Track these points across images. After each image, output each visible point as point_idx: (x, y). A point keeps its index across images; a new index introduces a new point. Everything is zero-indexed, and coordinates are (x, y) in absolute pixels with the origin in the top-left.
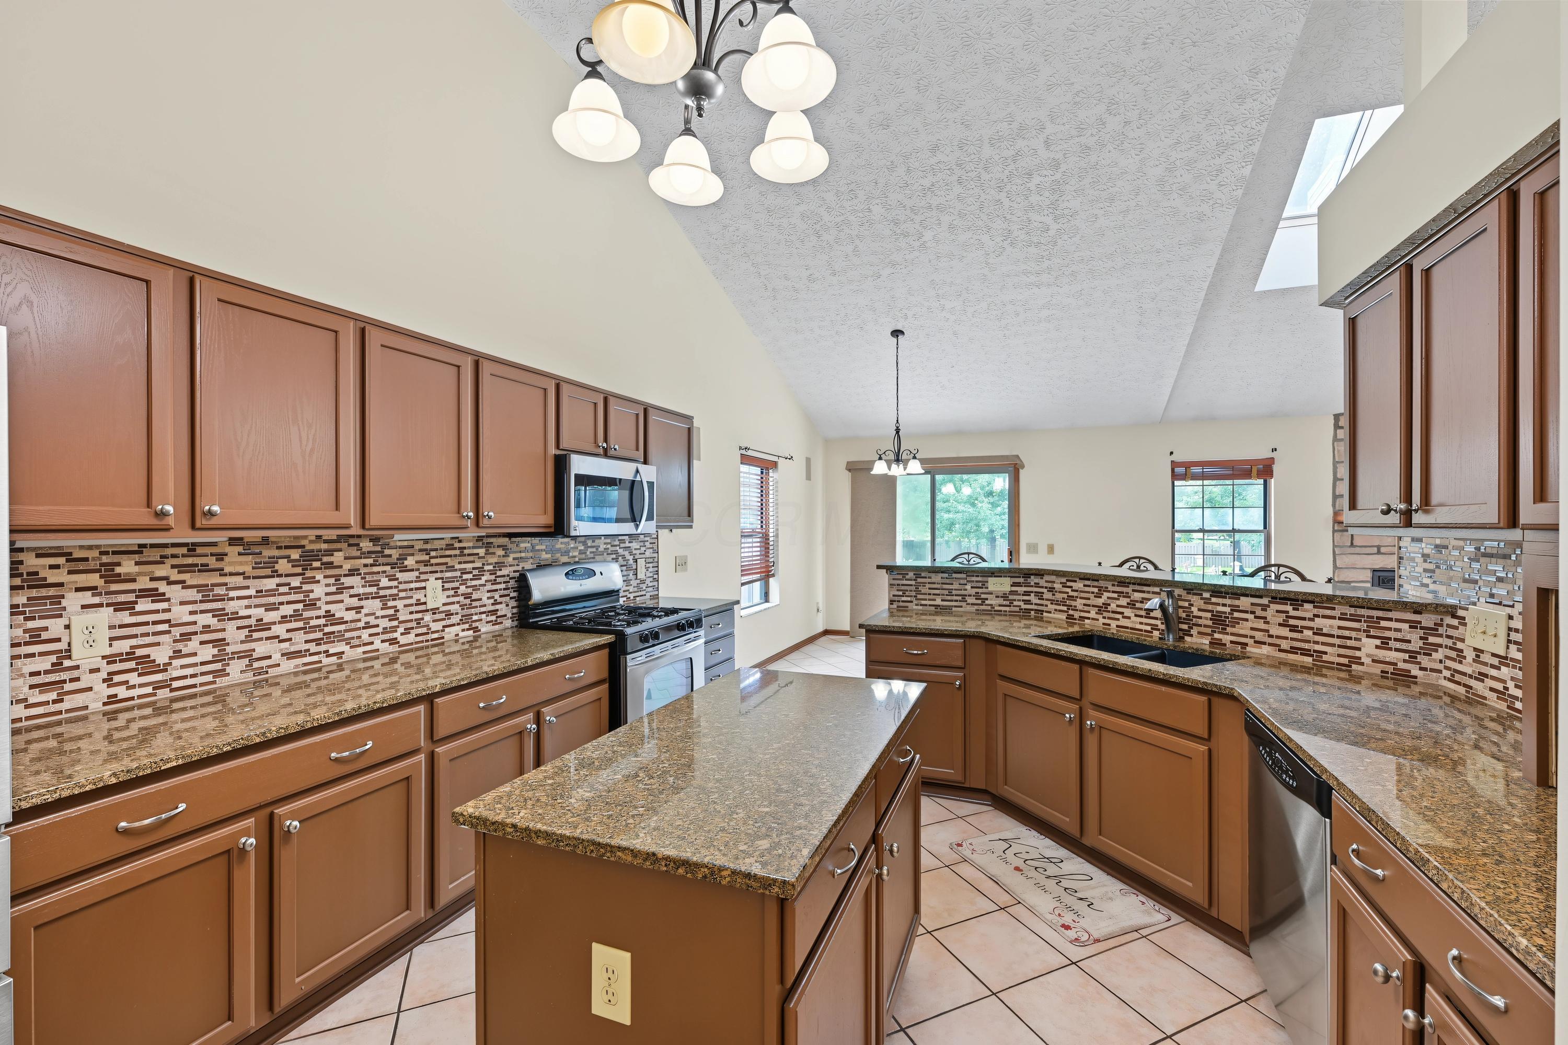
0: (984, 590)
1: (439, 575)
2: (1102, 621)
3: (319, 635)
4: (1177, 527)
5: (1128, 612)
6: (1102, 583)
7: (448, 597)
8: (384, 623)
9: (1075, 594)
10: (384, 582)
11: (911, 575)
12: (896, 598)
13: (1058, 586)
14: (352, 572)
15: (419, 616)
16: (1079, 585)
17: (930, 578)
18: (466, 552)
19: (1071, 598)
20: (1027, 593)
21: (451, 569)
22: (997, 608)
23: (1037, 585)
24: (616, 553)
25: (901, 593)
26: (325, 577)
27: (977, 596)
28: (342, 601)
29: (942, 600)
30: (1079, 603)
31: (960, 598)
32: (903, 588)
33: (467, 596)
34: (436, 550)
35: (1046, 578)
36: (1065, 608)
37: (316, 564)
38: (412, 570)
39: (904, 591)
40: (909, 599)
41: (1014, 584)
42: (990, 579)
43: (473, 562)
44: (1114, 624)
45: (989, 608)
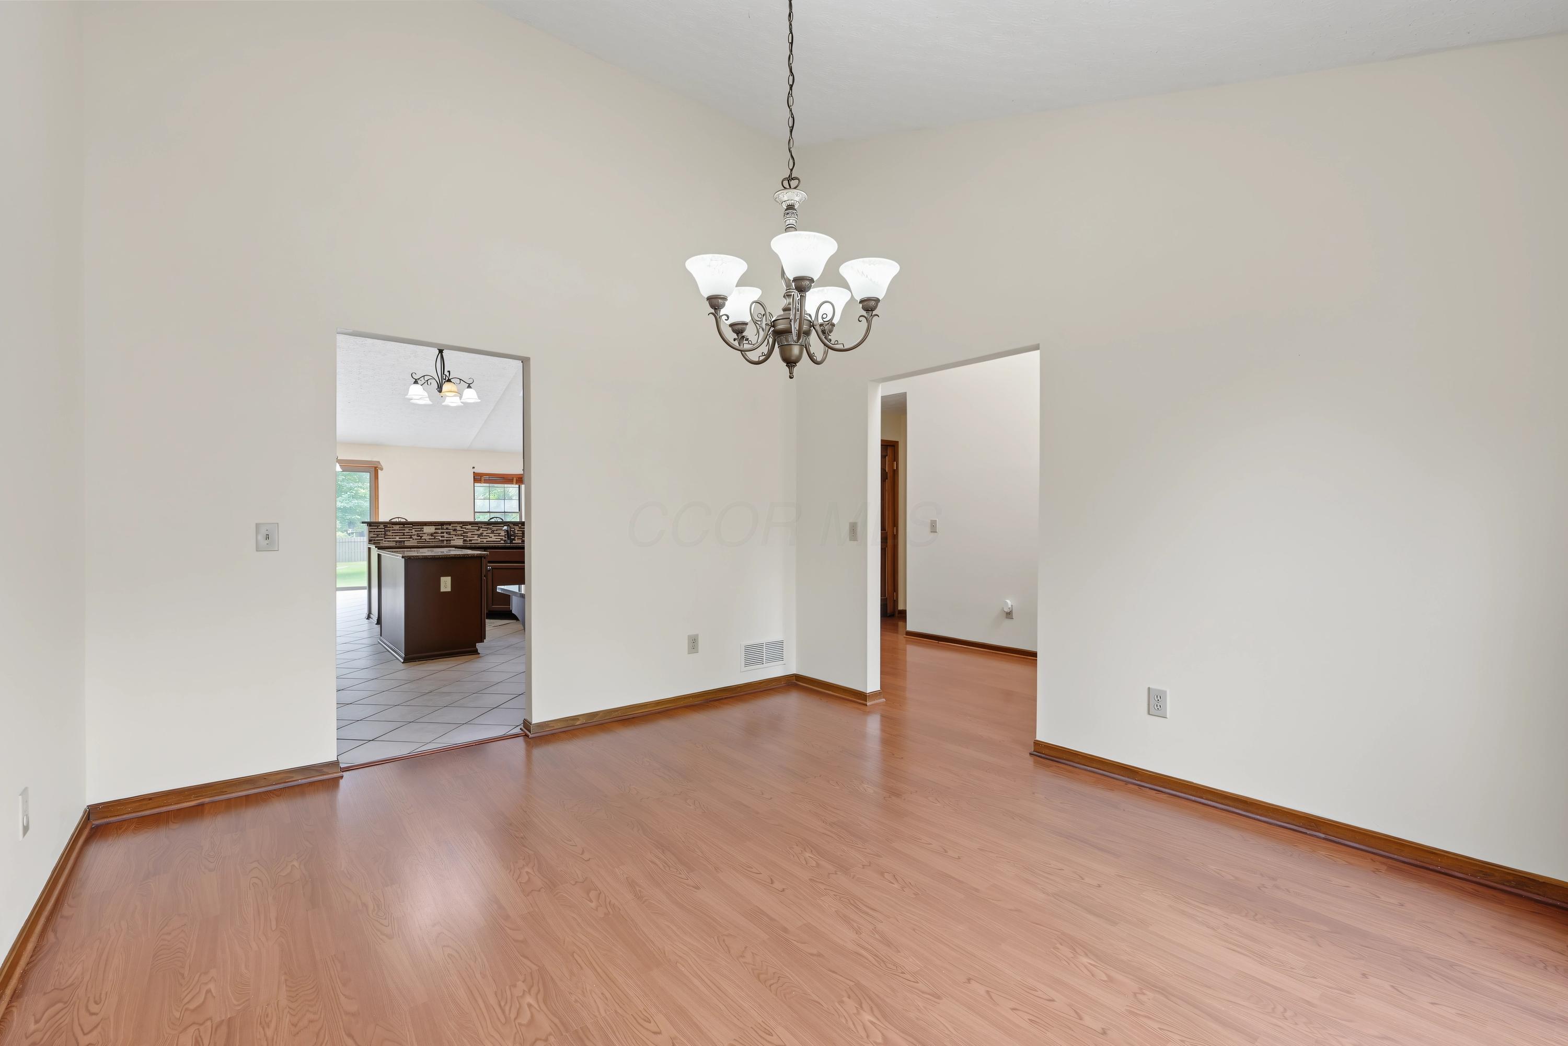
0: (421, 532)
2: (480, 540)
4: (475, 511)
5: (491, 535)
6: (479, 525)
9: (468, 531)
11: (382, 526)
12: (373, 539)
13: (458, 528)
16: (469, 527)
17: (393, 527)
19: (464, 533)
20: (442, 533)
22: (427, 540)
23: (447, 529)
25: (376, 536)
27: (418, 535)
29: (399, 538)
30: (469, 535)
31: (409, 537)
32: (377, 533)
35: (452, 525)
36: (463, 537)
39: (378, 535)
40: (381, 538)
41: (436, 529)
42: (424, 527)
44: (485, 540)
45: (424, 540)
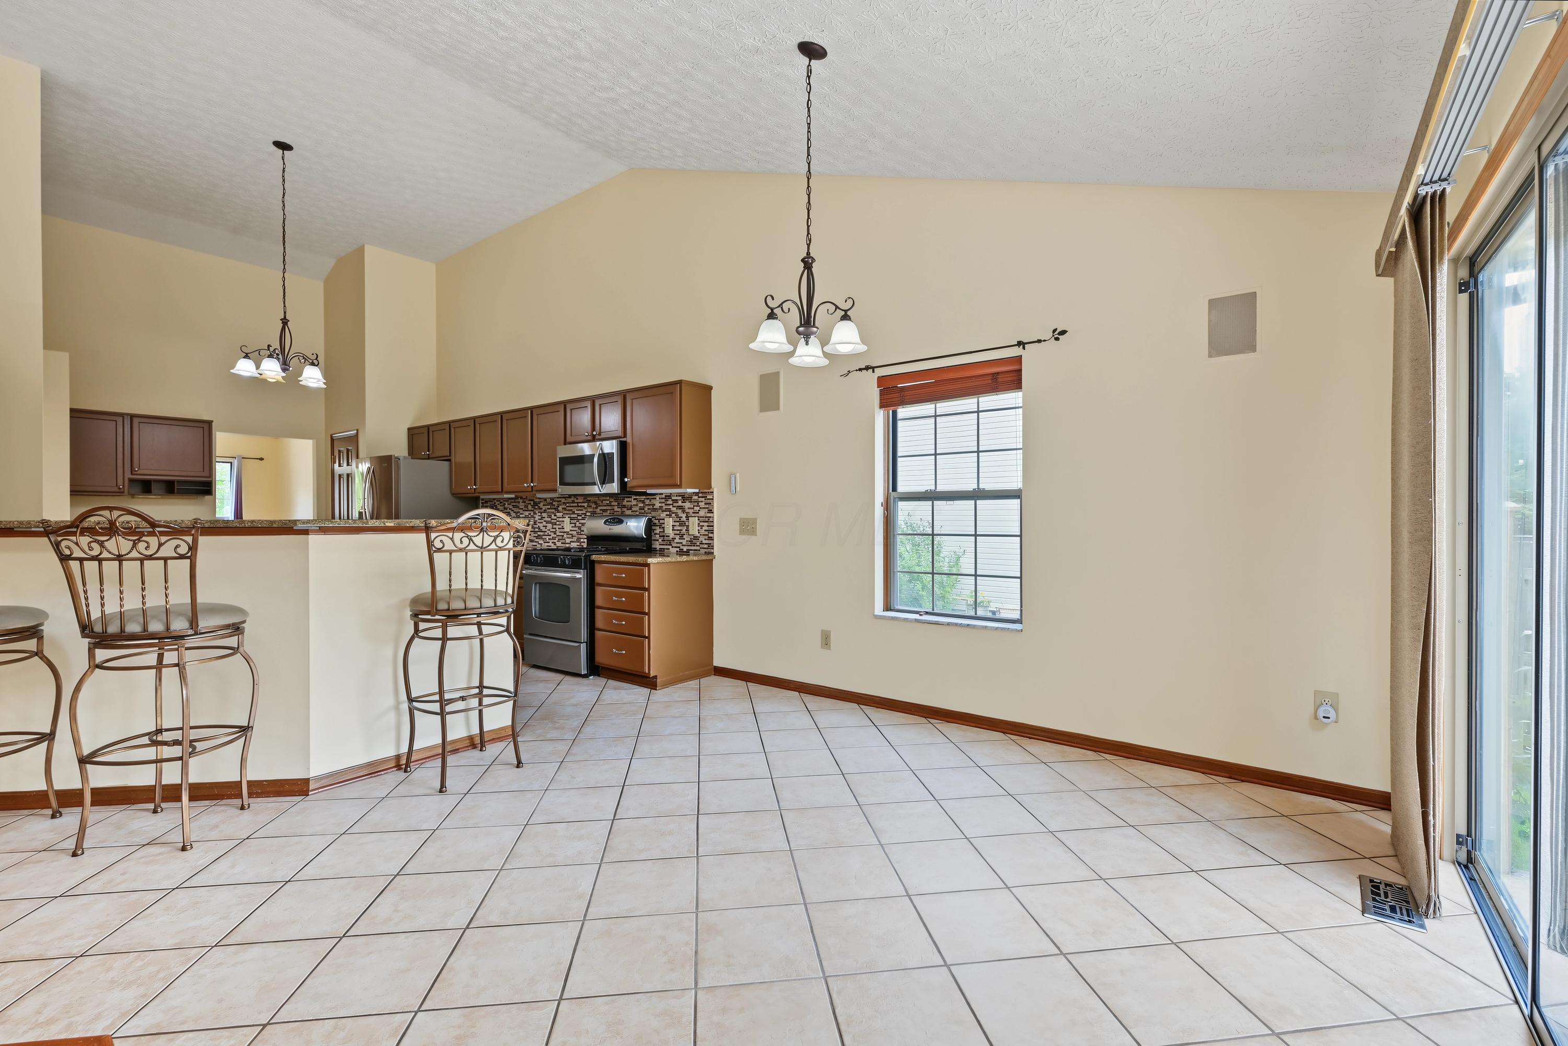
1: (569, 516)
3: (536, 535)
7: (572, 527)
8: (553, 535)
10: (553, 517)
14: (545, 512)
15: (563, 534)
18: (579, 505)
21: (574, 513)
24: (669, 510)
26: (539, 512)
28: (542, 523)
33: (579, 528)
34: (568, 503)
37: (536, 507)
38: (560, 512)
43: (582, 510)
